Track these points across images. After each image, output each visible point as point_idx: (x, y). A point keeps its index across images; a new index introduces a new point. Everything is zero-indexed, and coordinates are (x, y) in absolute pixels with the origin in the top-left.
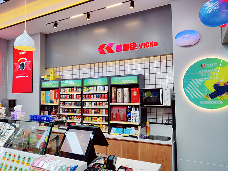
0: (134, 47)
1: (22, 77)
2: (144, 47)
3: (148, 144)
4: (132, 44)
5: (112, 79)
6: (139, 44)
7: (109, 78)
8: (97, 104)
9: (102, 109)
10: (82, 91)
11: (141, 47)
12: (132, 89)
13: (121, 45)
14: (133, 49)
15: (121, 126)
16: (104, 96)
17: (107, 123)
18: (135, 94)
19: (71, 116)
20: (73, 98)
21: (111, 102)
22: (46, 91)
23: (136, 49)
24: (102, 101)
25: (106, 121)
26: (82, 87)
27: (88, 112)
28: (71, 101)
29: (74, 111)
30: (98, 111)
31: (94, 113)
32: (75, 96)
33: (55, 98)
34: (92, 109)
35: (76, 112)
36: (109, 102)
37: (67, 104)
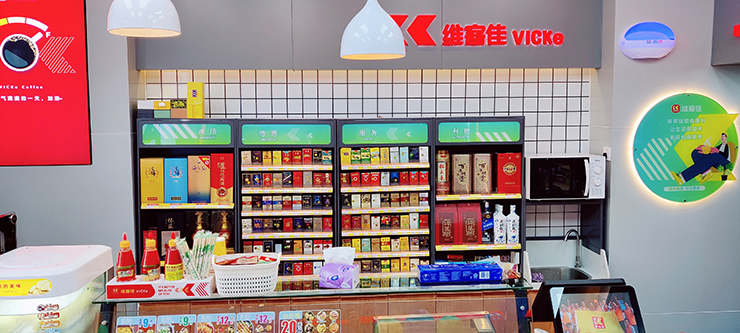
0: (499, 38)
2: (528, 43)
4: (495, 28)
6: (515, 33)
7: (433, 124)
8: (390, 201)
10: (336, 161)
11: (518, 41)
13: (458, 26)
14: (494, 43)
15: (458, 257)
16: (419, 175)
17: (426, 253)
18: (509, 169)
19: (292, 240)
23: (505, 43)
24: (410, 192)
25: (421, 247)
26: (334, 149)
28: (291, 195)
30: (393, 220)
31: (382, 225)
33: (214, 183)
35: (312, 227)
36: (433, 192)
37: (273, 203)
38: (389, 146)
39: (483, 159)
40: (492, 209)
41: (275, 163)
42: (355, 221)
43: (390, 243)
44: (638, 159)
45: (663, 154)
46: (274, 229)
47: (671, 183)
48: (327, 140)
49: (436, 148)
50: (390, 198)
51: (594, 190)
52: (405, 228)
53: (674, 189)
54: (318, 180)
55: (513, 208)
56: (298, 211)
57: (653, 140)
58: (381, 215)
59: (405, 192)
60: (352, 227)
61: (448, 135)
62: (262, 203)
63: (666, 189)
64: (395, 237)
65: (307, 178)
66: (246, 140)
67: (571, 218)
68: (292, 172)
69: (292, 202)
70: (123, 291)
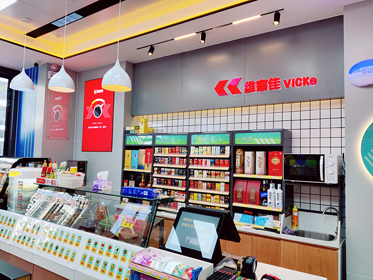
0: (276, 85)
1: (97, 127)
2: (293, 86)
3: (297, 244)
4: (273, 80)
5: (237, 135)
6: (285, 81)
7: (232, 134)
8: (211, 175)
9: (219, 182)
10: (188, 153)
11: (287, 86)
12: (270, 153)
13: (253, 81)
14: (273, 89)
15: (250, 212)
16: (224, 162)
17: (227, 206)
18: (275, 161)
19: (170, 190)
20: (174, 163)
21: (235, 172)
22: (132, 150)
23: (280, 87)
24: (220, 171)
25: (226, 202)
26: (188, 147)
27: (197, 187)
28: (171, 168)
29: (174, 182)
30: (212, 185)
31: (207, 187)
32: (177, 160)
33: (146, 162)
34: (204, 182)
35: (178, 185)
37: (164, 171)
38: (211, 146)
39: (260, 155)
40: (267, 186)
41: (166, 152)
42: (196, 184)
43: (210, 198)
46: (164, 184)
48: (185, 143)
50: (211, 173)
52: (218, 190)
54: (181, 161)
55: (279, 185)
56: (173, 176)
58: (207, 182)
59: (218, 170)
60: (194, 187)
61: (240, 140)
62: (161, 171)
64: (213, 195)
68: (172, 157)
69: (171, 172)
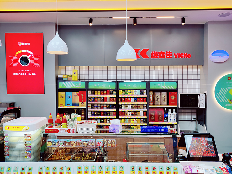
0: (169, 56)
1: (25, 74)
2: (179, 57)
4: (168, 53)
6: (175, 54)
7: (148, 83)
9: (140, 111)
10: (117, 94)
11: (176, 57)
13: (156, 52)
16: (143, 99)
18: (173, 98)
19: (103, 118)
20: (106, 101)
23: (171, 57)
25: (144, 122)
26: (117, 90)
27: (125, 115)
28: (103, 104)
30: (135, 113)
31: (131, 115)
33: (80, 100)
34: (129, 111)
35: (110, 115)
36: (148, 104)
37: (98, 107)
38: (134, 89)
39: (164, 94)
40: (168, 111)
41: (98, 94)
42: (123, 113)
43: (134, 121)
44: (216, 95)
45: (225, 94)
46: (98, 115)
47: (228, 103)
48: (114, 88)
49: (149, 90)
50: (134, 106)
51: (201, 105)
52: (139, 116)
53: (229, 105)
54: (111, 100)
55: (174, 110)
56: (105, 109)
57: (221, 89)
58: (131, 111)
59: (139, 104)
60: (122, 115)
61: (153, 86)
62: (94, 107)
63: (226, 105)
64: (136, 119)
65: (108, 99)
66: (90, 87)
67: (194, 114)
68: (103, 97)
69: (103, 107)
70: (49, 131)
